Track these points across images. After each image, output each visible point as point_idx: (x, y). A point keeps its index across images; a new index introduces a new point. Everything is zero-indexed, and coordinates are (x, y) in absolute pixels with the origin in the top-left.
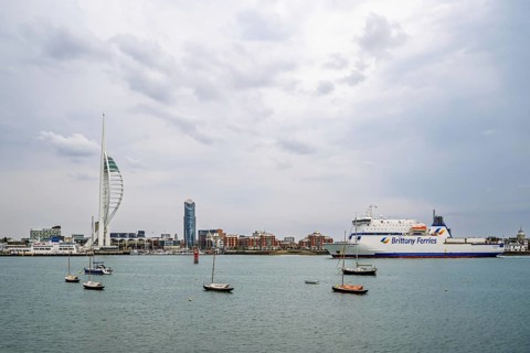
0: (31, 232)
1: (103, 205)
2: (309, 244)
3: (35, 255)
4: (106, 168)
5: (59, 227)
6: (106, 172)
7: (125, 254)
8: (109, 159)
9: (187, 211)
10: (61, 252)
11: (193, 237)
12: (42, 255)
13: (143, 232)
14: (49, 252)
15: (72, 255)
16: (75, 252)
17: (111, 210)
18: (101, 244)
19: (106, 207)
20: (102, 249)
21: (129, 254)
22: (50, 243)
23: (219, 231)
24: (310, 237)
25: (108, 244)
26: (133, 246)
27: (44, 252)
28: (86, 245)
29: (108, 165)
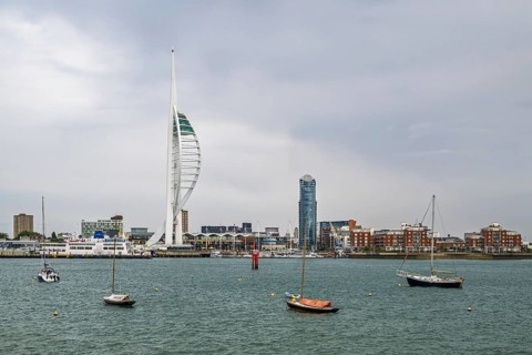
0: (83, 224)
1: (171, 185)
2: (482, 243)
3: (71, 257)
4: (175, 129)
5: (120, 218)
6: (176, 135)
7: (204, 256)
8: (180, 116)
9: (303, 192)
10: (106, 252)
11: (312, 233)
12: (80, 257)
13: (249, 225)
14: (90, 252)
15: (120, 257)
16: (125, 252)
17: (183, 192)
18: (169, 241)
19: (176, 187)
20: (169, 248)
21: (208, 256)
22: (92, 240)
23: (352, 223)
24: (484, 232)
25: (180, 242)
26: (216, 245)
27: (83, 252)
28: (148, 243)
29: (178, 125)
